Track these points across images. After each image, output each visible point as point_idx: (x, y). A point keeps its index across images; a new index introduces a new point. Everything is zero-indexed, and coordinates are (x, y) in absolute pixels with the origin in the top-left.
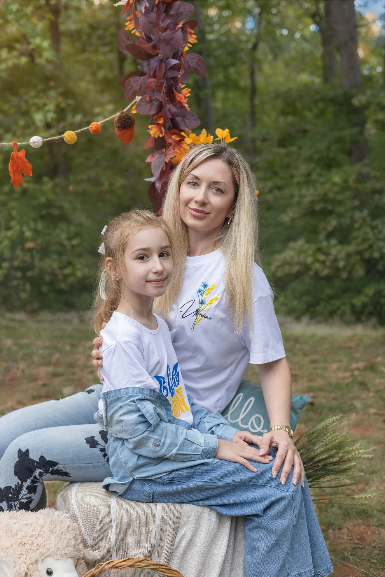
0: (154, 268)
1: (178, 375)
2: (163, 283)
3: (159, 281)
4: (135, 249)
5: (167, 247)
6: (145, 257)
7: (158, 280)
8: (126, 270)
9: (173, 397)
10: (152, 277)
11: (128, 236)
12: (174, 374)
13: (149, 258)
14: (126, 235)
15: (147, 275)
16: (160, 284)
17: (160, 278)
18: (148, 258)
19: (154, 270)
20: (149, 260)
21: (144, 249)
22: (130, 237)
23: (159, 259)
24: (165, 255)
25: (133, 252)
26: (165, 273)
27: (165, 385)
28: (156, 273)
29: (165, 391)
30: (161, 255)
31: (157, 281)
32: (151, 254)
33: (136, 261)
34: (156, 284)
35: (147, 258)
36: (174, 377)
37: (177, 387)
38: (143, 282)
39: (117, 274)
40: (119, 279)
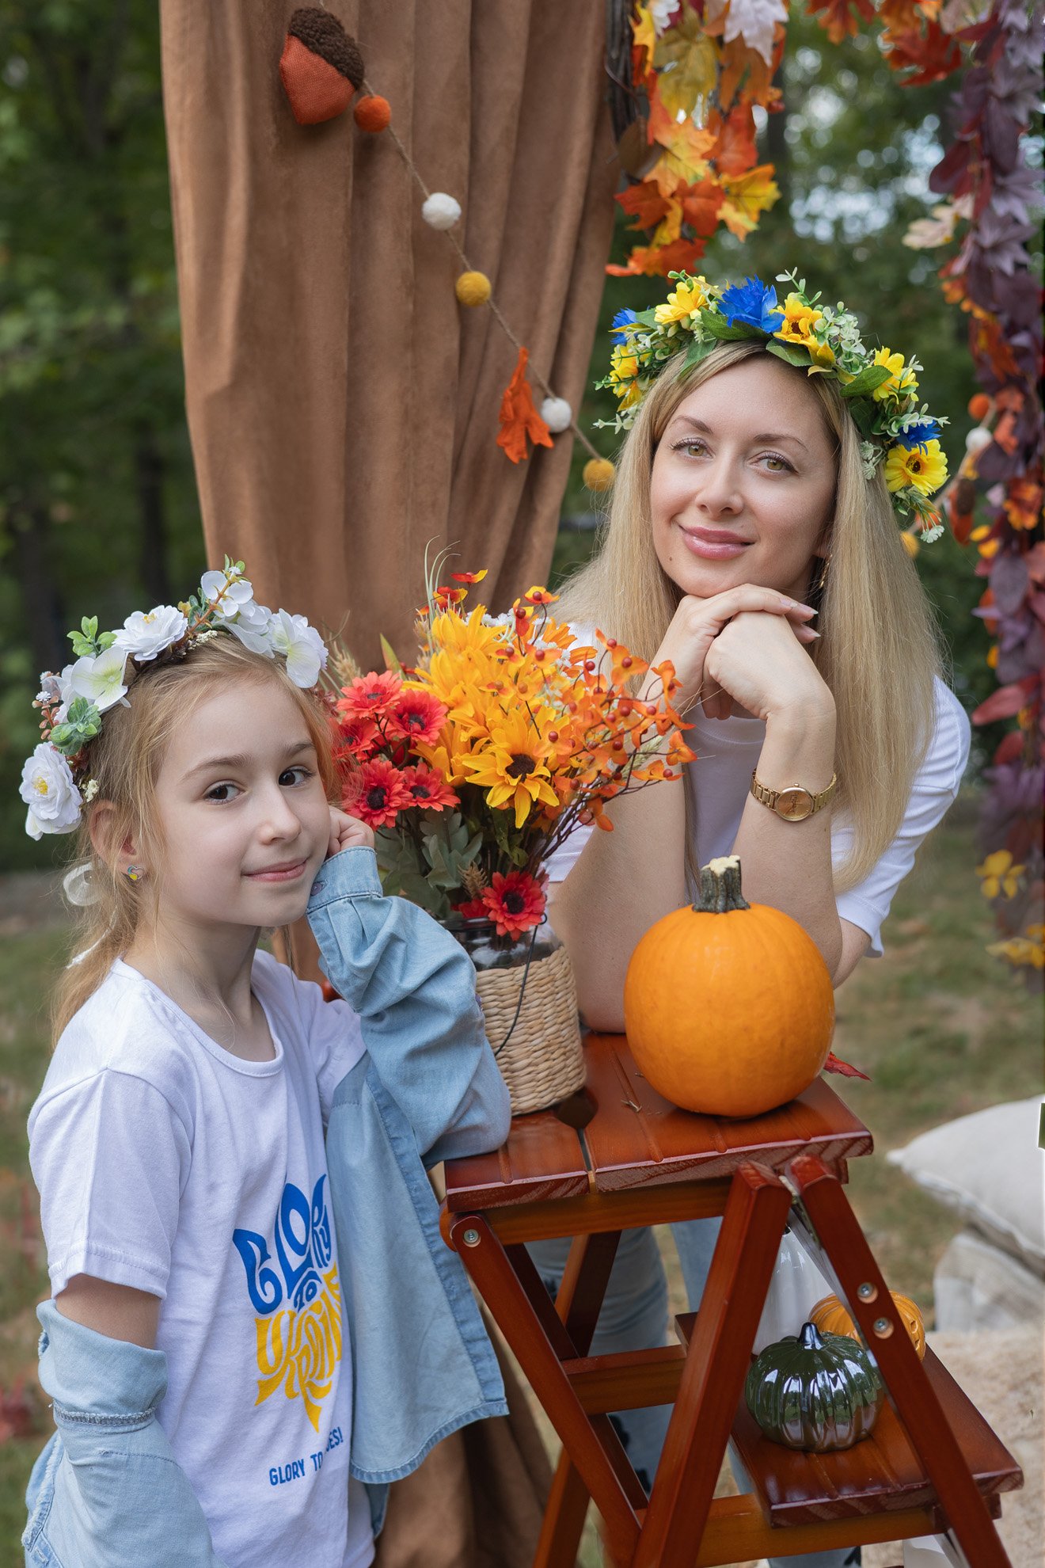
0: (269, 823)
1: (326, 1224)
2: (300, 874)
3: (285, 871)
4: (194, 764)
5: (302, 747)
6: (230, 789)
7: (284, 867)
8: (163, 841)
9: (302, 1305)
10: (261, 856)
11: (164, 724)
12: (315, 1221)
13: (244, 791)
14: (160, 719)
15: (243, 853)
16: (290, 878)
17: (288, 858)
18: (241, 790)
19: (268, 832)
20: (245, 800)
21: (226, 762)
22: (176, 724)
23: (280, 789)
24: (298, 777)
25: (189, 775)
26: (305, 841)
27: (267, 1264)
28: (274, 840)
29: (269, 1287)
30: (285, 779)
31: (280, 870)
32: (252, 778)
33: (202, 804)
34: (274, 880)
35: (236, 791)
36: (317, 1229)
37: (326, 1265)
38: (231, 876)
39: (133, 858)
40: (139, 872)
